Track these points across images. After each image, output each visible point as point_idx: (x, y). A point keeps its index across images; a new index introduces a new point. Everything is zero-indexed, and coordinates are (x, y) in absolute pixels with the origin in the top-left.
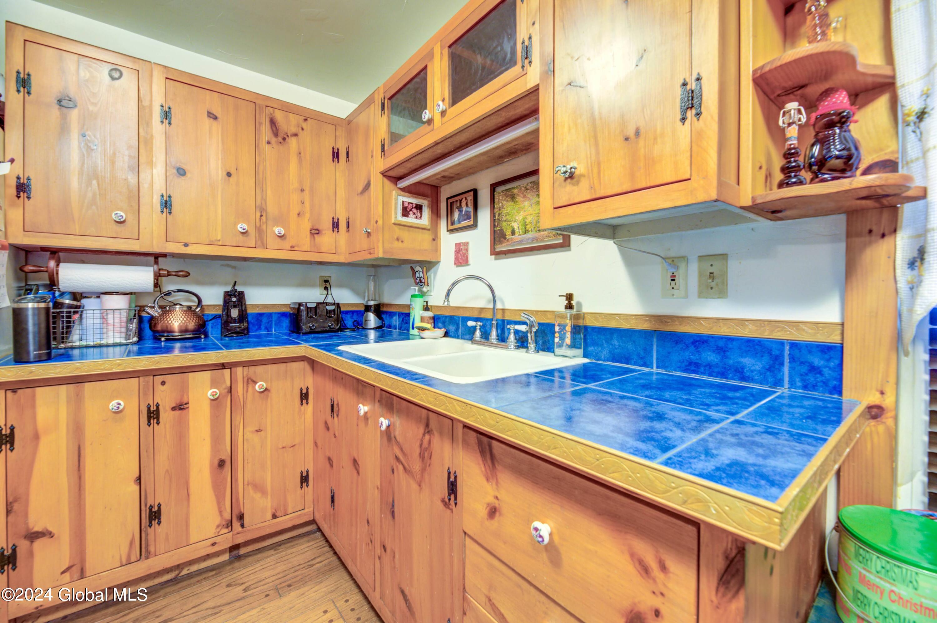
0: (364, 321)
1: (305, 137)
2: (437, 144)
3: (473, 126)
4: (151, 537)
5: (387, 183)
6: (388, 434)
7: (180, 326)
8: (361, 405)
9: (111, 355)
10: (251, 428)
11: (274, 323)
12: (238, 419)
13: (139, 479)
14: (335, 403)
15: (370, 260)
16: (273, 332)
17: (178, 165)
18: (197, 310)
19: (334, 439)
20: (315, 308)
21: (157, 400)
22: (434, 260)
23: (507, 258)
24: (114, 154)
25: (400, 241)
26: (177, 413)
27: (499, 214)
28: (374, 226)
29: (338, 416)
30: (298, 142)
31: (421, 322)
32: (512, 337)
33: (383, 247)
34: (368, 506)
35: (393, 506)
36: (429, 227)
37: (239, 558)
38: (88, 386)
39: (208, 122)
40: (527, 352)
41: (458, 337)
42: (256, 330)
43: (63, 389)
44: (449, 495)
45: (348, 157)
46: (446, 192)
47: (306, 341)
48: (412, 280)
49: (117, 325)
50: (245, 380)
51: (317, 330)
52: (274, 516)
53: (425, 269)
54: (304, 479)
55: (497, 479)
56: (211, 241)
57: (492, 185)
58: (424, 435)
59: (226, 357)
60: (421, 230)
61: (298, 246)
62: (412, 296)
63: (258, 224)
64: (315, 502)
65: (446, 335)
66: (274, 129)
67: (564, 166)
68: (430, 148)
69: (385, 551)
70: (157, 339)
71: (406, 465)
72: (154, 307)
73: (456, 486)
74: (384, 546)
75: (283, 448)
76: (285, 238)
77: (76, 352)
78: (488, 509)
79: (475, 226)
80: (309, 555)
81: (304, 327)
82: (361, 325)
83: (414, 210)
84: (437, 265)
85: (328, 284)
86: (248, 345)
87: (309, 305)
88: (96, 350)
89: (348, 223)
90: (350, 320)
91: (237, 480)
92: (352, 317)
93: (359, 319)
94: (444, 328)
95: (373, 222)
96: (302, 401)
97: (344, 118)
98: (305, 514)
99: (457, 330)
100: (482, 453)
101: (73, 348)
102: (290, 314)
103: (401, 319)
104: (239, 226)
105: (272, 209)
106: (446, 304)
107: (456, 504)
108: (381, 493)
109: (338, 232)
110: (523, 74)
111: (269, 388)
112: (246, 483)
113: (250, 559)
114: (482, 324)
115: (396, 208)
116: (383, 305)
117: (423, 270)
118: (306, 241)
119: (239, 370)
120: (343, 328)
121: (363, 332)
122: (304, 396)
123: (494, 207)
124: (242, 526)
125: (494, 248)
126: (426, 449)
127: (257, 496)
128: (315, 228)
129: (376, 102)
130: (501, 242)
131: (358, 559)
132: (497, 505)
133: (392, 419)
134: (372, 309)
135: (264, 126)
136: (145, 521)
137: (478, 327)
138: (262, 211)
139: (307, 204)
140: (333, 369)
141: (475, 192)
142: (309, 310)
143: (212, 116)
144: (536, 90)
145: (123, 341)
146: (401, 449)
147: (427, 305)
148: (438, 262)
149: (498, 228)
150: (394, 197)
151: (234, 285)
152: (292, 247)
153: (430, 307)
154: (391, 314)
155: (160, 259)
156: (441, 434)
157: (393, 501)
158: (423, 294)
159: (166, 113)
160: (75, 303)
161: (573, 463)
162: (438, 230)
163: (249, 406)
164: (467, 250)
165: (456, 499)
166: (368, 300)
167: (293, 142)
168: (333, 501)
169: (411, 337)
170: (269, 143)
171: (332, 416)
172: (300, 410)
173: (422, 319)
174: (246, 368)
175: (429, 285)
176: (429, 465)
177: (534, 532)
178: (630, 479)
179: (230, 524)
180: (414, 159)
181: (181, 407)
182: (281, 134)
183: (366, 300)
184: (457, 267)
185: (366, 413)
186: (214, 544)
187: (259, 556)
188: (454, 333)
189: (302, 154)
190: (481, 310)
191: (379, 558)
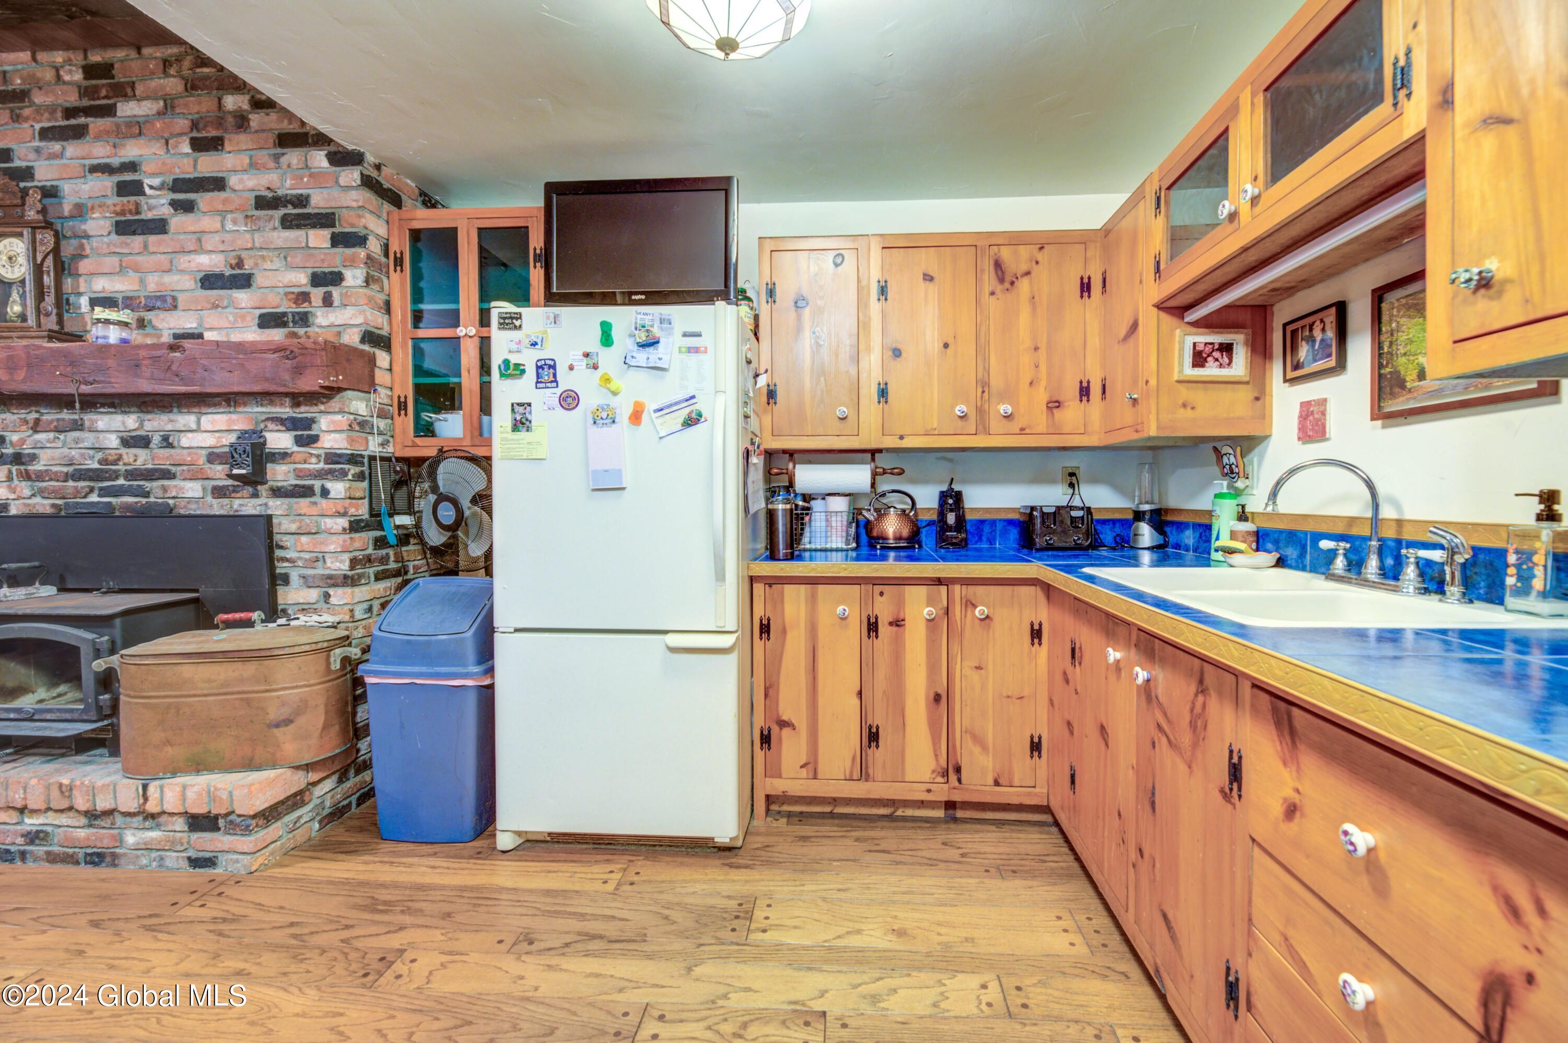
0: (1132, 535)
1: (1042, 274)
2: (1245, 249)
3: (1308, 214)
4: (870, 759)
5: (1166, 318)
6: (1147, 690)
7: (894, 532)
8: (1110, 650)
9: (834, 559)
10: (971, 663)
11: (998, 533)
12: (955, 648)
13: (860, 693)
14: (1077, 646)
15: (1136, 441)
16: (997, 545)
17: (894, 346)
18: (911, 514)
19: (1075, 696)
20: (1054, 513)
21: (876, 612)
22: (1257, 434)
23: (1409, 424)
24: (838, 346)
25: (1189, 408)
26: (894, 629)
27: (1391, 343)
28: (1142, 389)
29: (1080, 664)
30: (1031, 284)
31: (1231, 539)
32: (1410, 572)
33: (1158, 420)
34: (1120, 792)
35: (1153, 794)
36: (1247, 379)
37: (955, 820)
38: (821, 588)
39: (922, 285)
40: (1440, 600)
41: (1303, 569)
42: (976, 542)
43: (803, 588)
44: (1231, 783)
45: (1104, 286)
46: (1283, 312)
47: (1040, 559)
48: (1216, 470)
49: (839, 528)
50: (964, 601)
51: (1056, 545)
52: (997, 783)
53: (1238, 449)
54: (1036, 747)
55: (1298, 763)
56: (927, 431)
57: (1374, 291)
58: (1196, 695)
59: (943, 570)
60: (1230, 386)
61: (1030, 427)
62: (1216, 496)
63: (979, 404)
64: (1050, 782)
65: (1281, 563)
66: (1000, 273)
67: (1466, 271)
68: (1235, 257)
69: (1142, 856)
70: (872, 547)
71: (1171, 737)
72: (869, 510)
73: (1241, 770)
74: (1140, 850)
75: (1008, 697)
76: (1013, 419)
77: (807, 554)
78: (1285, 805)
79: (1341, 365)
80: (1039, 849)
81: (1037, 540)
82: (1128, 542)
83: (1217, 354)
84: (1266, 441)
85: (1074, 478)
86: (967, 559)
87: (1045, 510)
88: (823, 554)
89: (1104, 386)
90: (1109, 533)
91: (953, 723)
92: (1112, 530)
93: (1124, 533)
94: (1277, 551)
95: (1141, 383)
96: (1033, 641)
97: (1099, 228)
98: (1036, 795)
99: (1302, 555)
100: (1278, 724)
101: (805, 550)
102: (1019, 521)
103: (1197, 535)
104: (958, 408)
105: (996, 382)
106: (1270, 509)
107: (1240, 796)
108: (1137, 776)
109: (1088, 401)
110: (1395, 116)
111: (991, 615)
112: (964, 730)
113: (968, 826)
114: (1348, 546)
115: (1181, 356)
116: (1167, 511)
117: (1235, 452)
118: (1041, 421)
119: (957, 588)
120: (1096, 545)
121: (1132, 553)
122: (1036, 634)
123: (1380, 330)
124: (959, 781)
125: (1379, 407)
126: (1199, 716)
127: (977, 750)
128: (1054, 399)
129: (1148, 197)
130: (1393, 395)
131: (1106, 864)
132: (1297, 802)
133: (1154, 673)
134: (1147, 517)
135: (987, 273)
136: (865, 740)
137: (1341, 552)
138: (984, 385)
139: (1043, 368)
140: (1076, 598)
141: (1341, 308)
142: (1045, 517)
143: (928, 278)
144: (1420, 139)
145: (845, 547)
146: (1165, 714)
147: (1243, 512)
148: (1267, 437)
149: (1388, 370)
150: (1177, 339)
151: (951, 483)
152: (1022, 429)
153: (1248, 515)
154: (1180, 526)
155: (877, 455)
156: (1220, 694)
157: (1154, 787)
158: (1238, 493)
159: (882, 287)
160: (806, 505)
161: (1389, 732)
162: (1267, 381)
163: (968, 634)
164: (1323, 413)
165: (1240, 789)
166: (1141, 503)
167: (1024, 285)
168: (1073, 782)
169: (1212, 563)
170: (993, 293)
171: (1073, 664)
172: (1030, 652)
173: (1233, 535)
174: (964, 587)
175: (1250, 477)
176: (1204, 739)
177: (1342, 837)
178: (1464, 757)
179: (945, 774)
180: (1208, 277)
181: (897, 623)
182: (1008, 278)
183: (1136, 502)
184: (1304, 443)
185: (1118, 662)
186: (929, 791)
187: (978, 827)
188: (1297, 561)
189: (1037, 298)
190: (1352, 520)
191: (1134, 866)
